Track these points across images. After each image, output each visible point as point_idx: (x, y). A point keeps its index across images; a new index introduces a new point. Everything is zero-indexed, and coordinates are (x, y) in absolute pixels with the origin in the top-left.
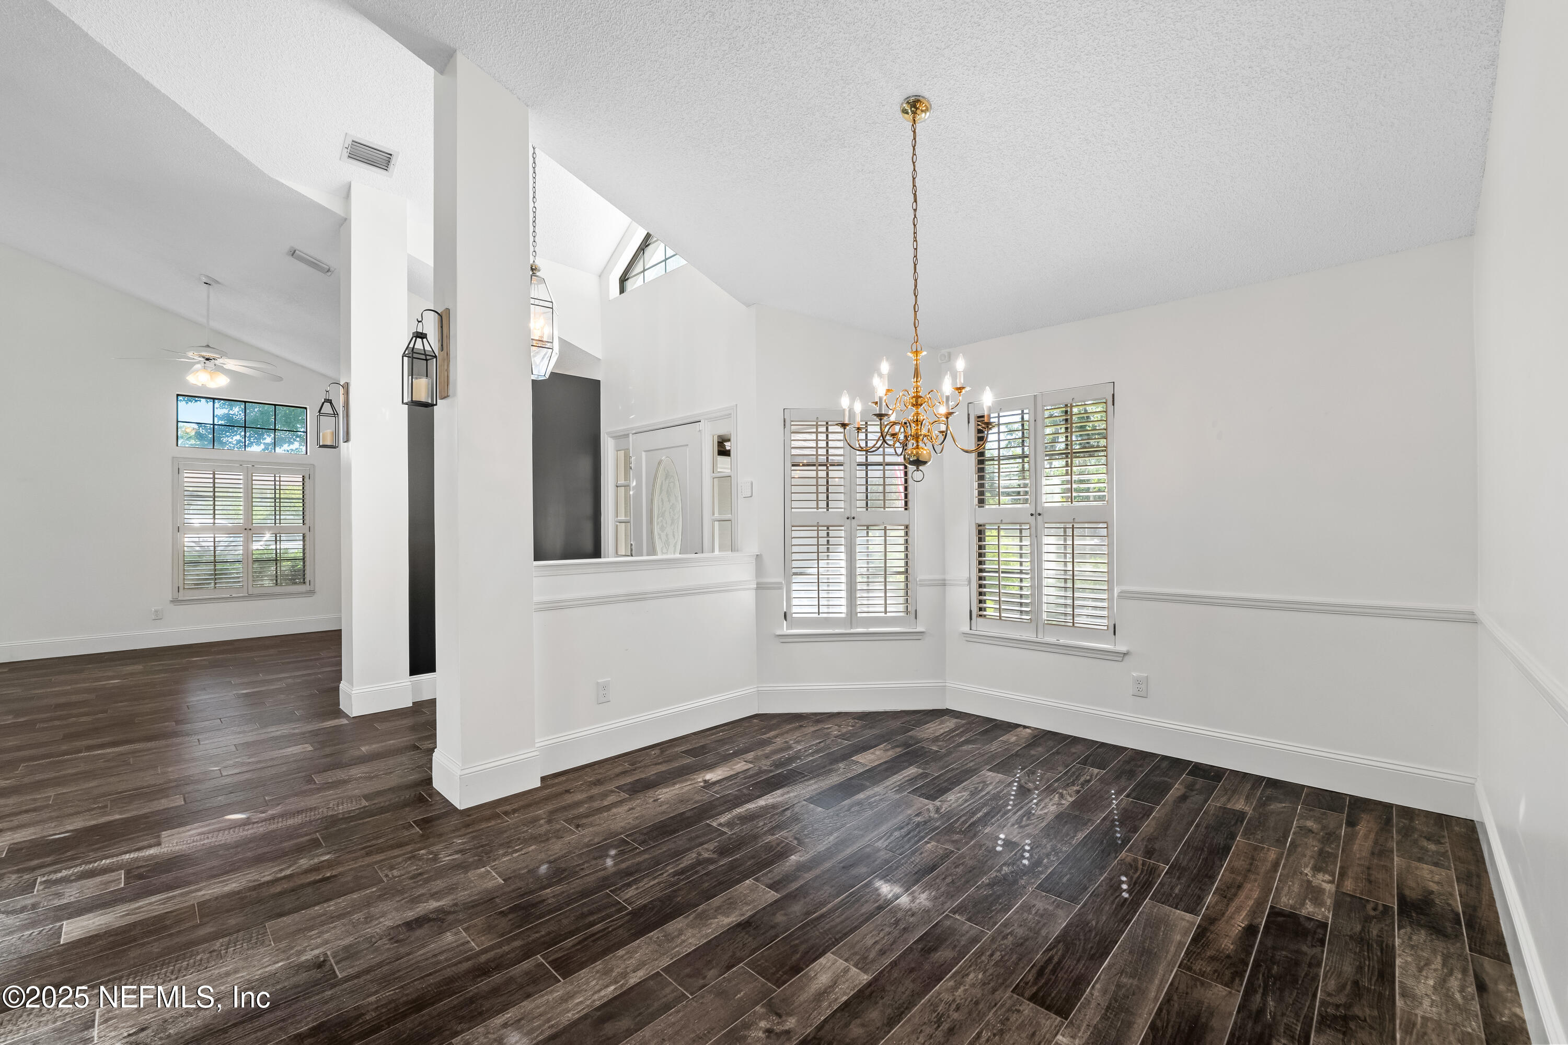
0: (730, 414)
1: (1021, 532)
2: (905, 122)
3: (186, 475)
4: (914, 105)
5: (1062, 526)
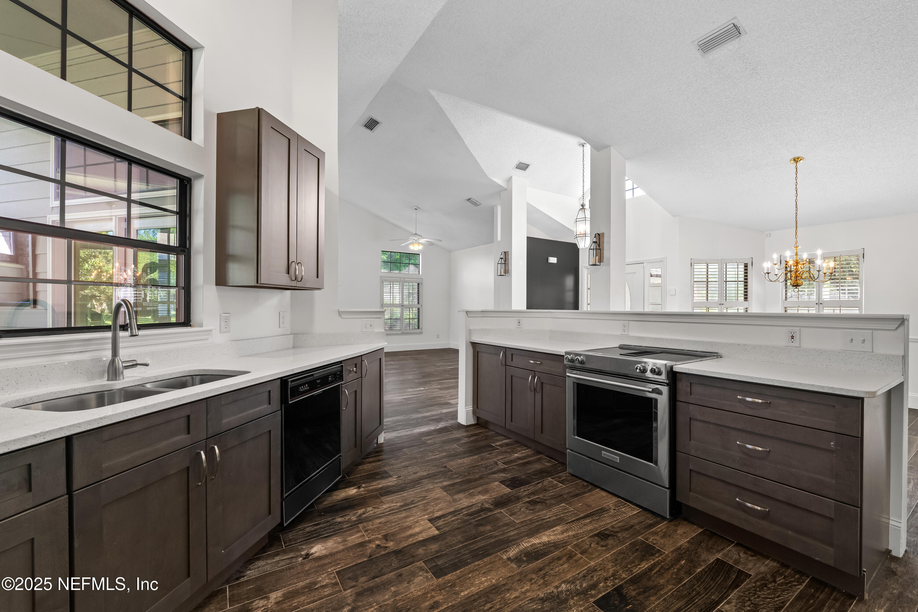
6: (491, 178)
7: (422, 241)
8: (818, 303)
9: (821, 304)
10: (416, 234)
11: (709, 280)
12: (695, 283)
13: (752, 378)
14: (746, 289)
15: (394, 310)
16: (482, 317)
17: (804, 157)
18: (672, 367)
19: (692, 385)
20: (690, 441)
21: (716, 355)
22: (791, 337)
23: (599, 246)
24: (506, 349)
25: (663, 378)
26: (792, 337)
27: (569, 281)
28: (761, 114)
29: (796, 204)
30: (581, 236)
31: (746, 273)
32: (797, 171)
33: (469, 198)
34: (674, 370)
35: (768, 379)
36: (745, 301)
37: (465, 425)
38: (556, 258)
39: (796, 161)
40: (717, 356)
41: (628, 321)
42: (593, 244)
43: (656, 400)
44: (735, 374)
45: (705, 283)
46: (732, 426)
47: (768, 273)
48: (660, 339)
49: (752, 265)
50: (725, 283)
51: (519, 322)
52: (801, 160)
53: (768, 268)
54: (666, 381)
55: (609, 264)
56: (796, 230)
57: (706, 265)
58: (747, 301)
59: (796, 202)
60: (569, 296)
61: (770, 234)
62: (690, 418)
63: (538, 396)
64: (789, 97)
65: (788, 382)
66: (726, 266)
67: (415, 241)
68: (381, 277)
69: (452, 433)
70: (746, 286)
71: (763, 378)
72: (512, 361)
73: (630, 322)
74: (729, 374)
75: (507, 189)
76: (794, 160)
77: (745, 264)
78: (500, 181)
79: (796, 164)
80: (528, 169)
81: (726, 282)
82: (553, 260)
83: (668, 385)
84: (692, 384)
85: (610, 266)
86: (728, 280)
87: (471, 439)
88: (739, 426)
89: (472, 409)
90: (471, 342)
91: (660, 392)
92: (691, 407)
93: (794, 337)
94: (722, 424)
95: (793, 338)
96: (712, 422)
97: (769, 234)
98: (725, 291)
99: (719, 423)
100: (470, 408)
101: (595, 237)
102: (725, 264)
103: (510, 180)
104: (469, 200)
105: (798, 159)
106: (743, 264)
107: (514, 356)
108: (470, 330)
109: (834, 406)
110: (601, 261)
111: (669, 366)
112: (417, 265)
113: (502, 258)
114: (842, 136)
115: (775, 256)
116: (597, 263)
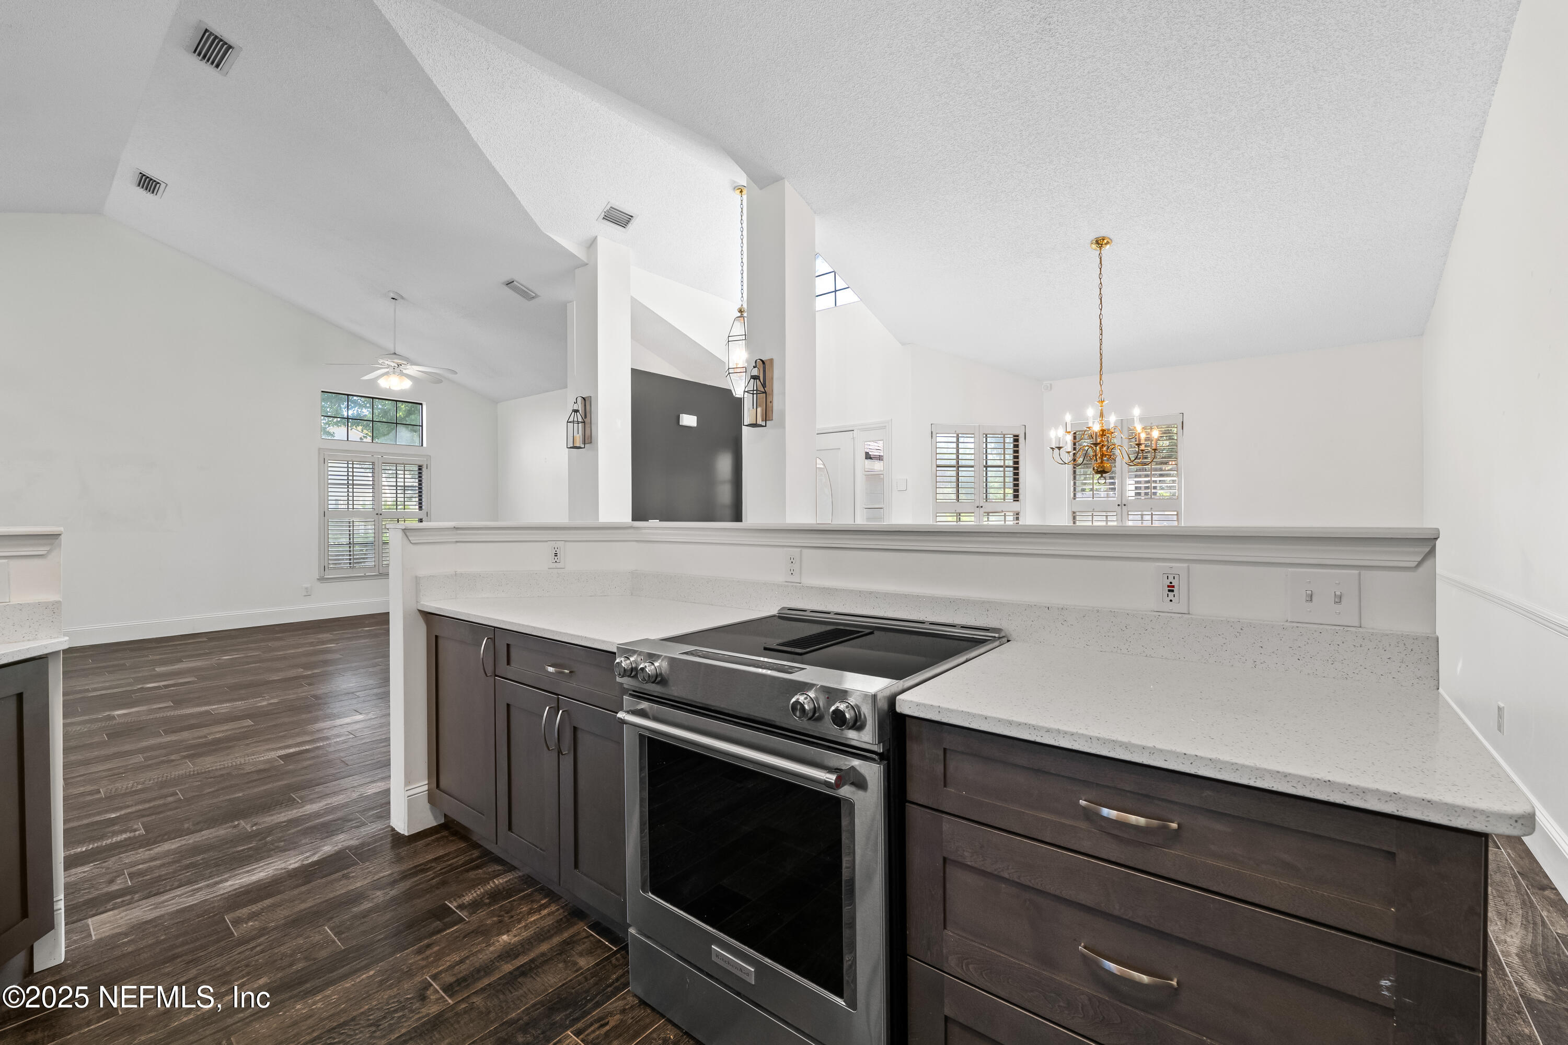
0: (885, 426)
1: (1107, 518)
2: (1094, 252)
3: (330, 465)
4: (1100, 242)
5: (1140, 513)
6: (548, 234)
7: (412, 370)
8: (1120, 504)
9: (1125, 505)
10: (395, 354)
11: (961, 463)
12: (938, 469)
13: (1126, 746)
14: (1016, 480)
15: (356, 524)
16: (457, 542)
17: (1112, 237)
18: (892, 701)
19: (948, 755)
20: (945, 928)
21: (997, 635)
22: (1168, 586)
23: (764, 385)
24: (494, 632)
25: (866, 737)
26: (1171, 588)
27: (724, 464)
28: (1053, 134)
29: (1101, 324)
30: (738, 370)
31: (1016, 452)
32: (1101, 263)
33: (508, 278)
34: (898, 710)
35: (1177, 755)
36: (1014, 501)
37: (406, 834)
38: (695, 418)
39: (1099, 244)
40: (999, 638)
41: (799, 550)
42: (752, 380)
43: (851, 805)
44: (1074, 731)
45: (955, 469)
46: (1066, 894)
47: (1059, 448)
48: (871, 593)
49: (1025, 439)
50: (985, 469)
51: (556, 555)
52: (1108, 243)
53: (1060, 438)
54: (875, 748)
55: (782, 425)
56: (1101, 370)
57: (955, 435)
58: (1018, 501)
59: (1101, 320)
60: (724, 494)
61: (1051, 385)
62: (945, 859)
63: (567, 763)
64: (1100, 101)
65: (1243, 766)
66: (986, 439)
67: (391, 370)
68: (319, 449)
69: (346, 877)
70: (1016, 474)
71: (1161, 751)
72: (508, 663)
73: (805, 551)
74: (1059, 731)
75: (587, 264)
76: (1097, 242)
77: (1015, 436)
78: (570, 244)
79: (1101, 249)
80: (630, 225)
81: (986, 467)
82: (689, 420)
83: (882, 757)
84: (948, 752)
85: (784, 428)
86: (989, 463)
87: (407, 884)
88: (1083, 898)
89: (426, 788)
90: (420, 611)
91: (860, 783)
92: (948, 825)
93: (1173, 587)
94: (1035, 886)
95: (1173, 591)
96: (1006, 876)
97: (1049, 385)
98: (985, 484)
99: (1028, 883)
100: (422, 786)
101: (754, 367)
102: (984, 436)
103: (592, 244)
104: (509, 283)
105: (1103, 240)
106: (1012, 436)
107: (513, 651)
108: (417, 580)
109: (1391, 855)
110: (767, 417)
111: (884, 697)
112: (416, 427)
113: (576, 411)
114: (1172, 200)
115: (1068, 418)
116: (760, 422)
